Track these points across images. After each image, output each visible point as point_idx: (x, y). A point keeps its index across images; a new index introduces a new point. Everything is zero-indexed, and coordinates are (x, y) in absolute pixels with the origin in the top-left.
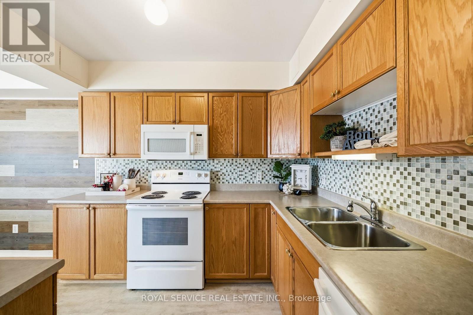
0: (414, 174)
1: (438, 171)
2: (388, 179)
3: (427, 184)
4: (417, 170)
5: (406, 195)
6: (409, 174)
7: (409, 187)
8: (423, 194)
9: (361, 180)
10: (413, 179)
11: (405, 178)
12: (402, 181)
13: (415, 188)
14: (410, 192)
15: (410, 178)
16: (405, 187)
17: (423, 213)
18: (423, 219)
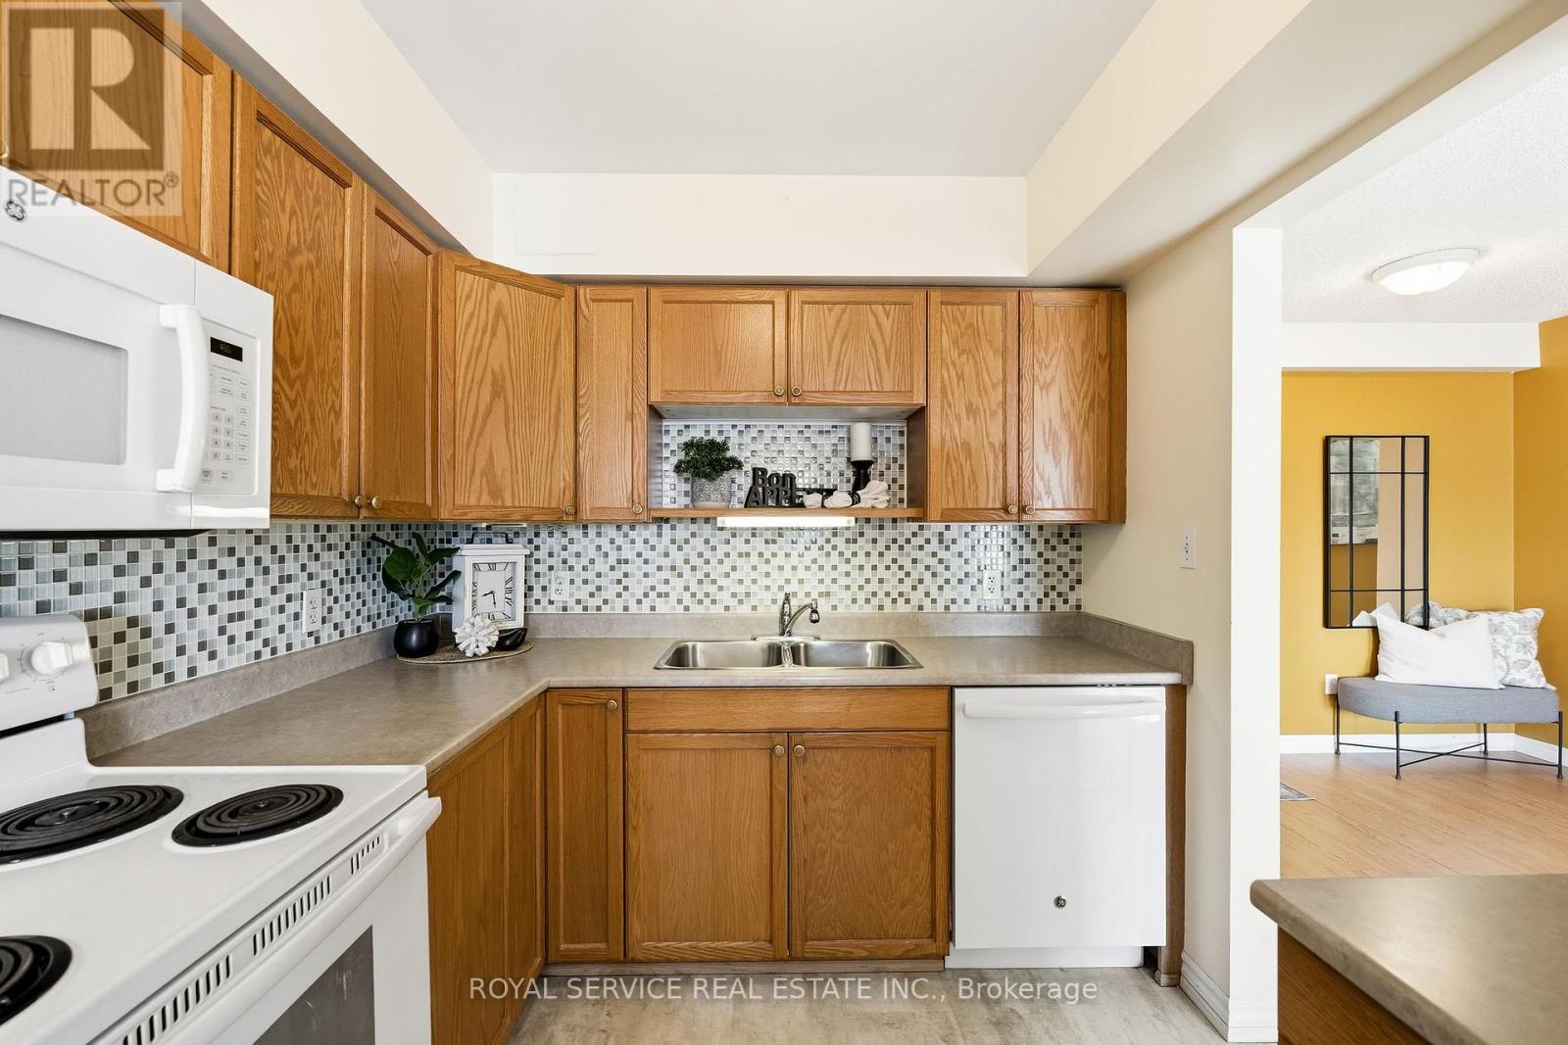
0: (842, 546)
1: (875, 541)
2: (794, 560)
3: (861, 559)
4: (848, 541)
5: (828, 581)
6: (834, 547)
7: (834, 568)
8: (855, 573)
9: (726, 567)
10: (841, 554)
11: (828, 554)
12: (822, 561)
13: (843, 567)
14: (834, 574)
15: (835, 554)
16: (828, 568)
17: (854, 601)
18: (855, 609)
